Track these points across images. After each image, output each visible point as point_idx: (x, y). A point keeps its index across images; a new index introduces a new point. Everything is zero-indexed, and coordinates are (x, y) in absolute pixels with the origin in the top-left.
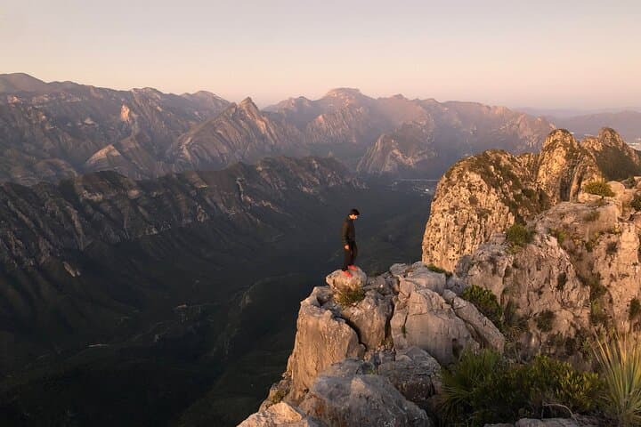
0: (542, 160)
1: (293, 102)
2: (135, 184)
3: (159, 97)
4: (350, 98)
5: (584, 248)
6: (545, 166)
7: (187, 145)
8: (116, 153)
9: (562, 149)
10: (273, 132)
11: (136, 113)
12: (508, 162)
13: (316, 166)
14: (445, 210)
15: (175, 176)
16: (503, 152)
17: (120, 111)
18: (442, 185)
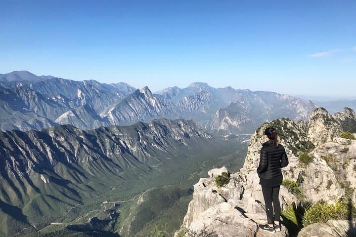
0: (310, 125)
1: (171, 89)
2: (82, 132)
3: (98, 85)
4: (202, 88)
5: (341, 167)
6: (312, 128)
7: (111, 111)
8: (73, 115)
9: (321, 119)
10: (159, 105)
11: (85, 93)
12: (291, 125)
13: (182, 125)
14: (255, 151)
15: (104, 128)
16: (288, 120)
17: (76, 92)
18: (254, 137)
